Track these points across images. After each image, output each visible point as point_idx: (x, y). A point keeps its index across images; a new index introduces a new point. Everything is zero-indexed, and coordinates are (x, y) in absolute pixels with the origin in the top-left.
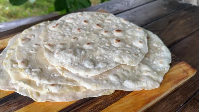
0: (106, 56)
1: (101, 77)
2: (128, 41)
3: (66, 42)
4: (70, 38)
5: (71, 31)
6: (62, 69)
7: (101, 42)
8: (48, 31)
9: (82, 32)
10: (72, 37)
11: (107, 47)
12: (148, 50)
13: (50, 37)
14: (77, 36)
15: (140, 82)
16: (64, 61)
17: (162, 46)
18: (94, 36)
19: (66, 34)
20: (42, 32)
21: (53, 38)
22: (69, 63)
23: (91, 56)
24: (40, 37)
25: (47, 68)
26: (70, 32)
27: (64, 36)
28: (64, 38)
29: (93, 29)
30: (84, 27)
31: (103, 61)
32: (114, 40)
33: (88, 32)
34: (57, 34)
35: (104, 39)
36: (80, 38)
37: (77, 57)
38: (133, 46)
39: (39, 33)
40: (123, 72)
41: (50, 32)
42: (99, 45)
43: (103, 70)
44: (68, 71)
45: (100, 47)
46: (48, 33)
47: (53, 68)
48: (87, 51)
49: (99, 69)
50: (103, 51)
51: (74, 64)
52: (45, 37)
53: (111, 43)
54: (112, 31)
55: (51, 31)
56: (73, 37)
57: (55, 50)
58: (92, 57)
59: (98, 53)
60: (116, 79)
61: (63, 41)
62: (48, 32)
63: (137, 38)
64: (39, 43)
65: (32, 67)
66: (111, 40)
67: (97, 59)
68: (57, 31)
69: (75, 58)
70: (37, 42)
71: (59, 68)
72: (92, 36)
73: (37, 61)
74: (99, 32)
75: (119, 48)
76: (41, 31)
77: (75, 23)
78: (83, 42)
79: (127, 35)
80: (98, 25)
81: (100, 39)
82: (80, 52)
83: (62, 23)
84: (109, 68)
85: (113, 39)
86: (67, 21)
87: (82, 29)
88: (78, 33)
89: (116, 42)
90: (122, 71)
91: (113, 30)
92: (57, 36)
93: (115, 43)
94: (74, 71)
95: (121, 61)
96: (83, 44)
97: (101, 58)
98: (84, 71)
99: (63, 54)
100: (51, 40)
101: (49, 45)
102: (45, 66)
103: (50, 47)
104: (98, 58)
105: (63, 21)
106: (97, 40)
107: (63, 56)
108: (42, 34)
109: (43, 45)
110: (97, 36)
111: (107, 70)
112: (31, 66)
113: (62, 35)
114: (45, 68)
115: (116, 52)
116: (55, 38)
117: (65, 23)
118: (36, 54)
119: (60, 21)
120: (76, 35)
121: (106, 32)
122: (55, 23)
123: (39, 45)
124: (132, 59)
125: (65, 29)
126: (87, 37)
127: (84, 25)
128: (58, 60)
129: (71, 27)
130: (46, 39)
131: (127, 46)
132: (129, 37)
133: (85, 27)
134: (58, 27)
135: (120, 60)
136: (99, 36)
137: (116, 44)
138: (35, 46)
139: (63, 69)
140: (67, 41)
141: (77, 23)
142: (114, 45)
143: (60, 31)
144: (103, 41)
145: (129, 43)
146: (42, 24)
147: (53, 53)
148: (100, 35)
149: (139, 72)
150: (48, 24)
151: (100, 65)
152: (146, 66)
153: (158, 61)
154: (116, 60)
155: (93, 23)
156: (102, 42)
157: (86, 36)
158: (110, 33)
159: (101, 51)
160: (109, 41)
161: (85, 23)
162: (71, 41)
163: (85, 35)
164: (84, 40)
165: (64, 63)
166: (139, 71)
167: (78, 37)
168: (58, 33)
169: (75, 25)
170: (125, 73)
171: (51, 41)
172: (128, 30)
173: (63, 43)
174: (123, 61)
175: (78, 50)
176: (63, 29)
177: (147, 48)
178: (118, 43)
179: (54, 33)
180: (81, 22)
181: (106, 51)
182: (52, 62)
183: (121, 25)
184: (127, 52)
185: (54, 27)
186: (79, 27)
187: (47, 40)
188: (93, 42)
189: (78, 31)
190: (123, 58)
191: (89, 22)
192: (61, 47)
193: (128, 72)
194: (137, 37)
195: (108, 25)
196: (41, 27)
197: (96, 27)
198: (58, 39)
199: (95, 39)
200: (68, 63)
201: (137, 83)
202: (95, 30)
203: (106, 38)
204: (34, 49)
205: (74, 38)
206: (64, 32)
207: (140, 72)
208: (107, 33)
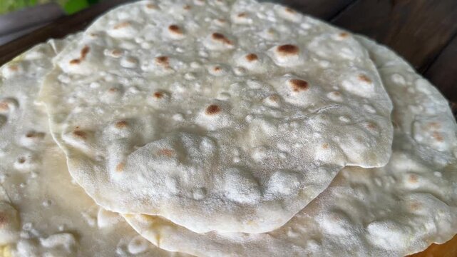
0: (282, 147)
1: (294, 231)
2: (325, 78)
3: (134, 113)
4: (144, 96)
5: (137, 69)
6: (151, 222)
7: (248, 96)
8: (60, 77)
9: (176, 67)
10: (148, 91)
11: (274, 114)
12: (390, 101)
13: (71, 101)
14: (164, 85)
15: (416, 219)
16: (153, 192)
17: (415, 79)
18: (219, 77)
19: (125, 82)
20: (42, 82)
21: (84, 105)
22: (172, 195)
23: (236, 153)
24: (37, 103)
25: (91, 223)
26: (135, 73)
27: (120, 89)
28: (125, 98)
29: (207, 51)
30: (175, 47)
31: (280, 167)
32: (288, 85)
33: (194, 66)
34: (94, 85)
35: (254, 85)
36: (178, 90)
37: (192, 170)
38: (348, 95)
39: (31, 89)
40: (355, 196)
41: (66, 81)
42: (247, 108)
43: (295, 204)
44: (174, 227)
45: (254, 115)
46: (63, 87)
47: (115, 221)
48: (217, 136)
49: (280, 202)
50: (268, 130)
51: (189, 194)
52: (56, 103)
53: (281, 94)
54: (266, 50)
55: (71, 77)
56: (153, 93)
57: (104, 149)
58: (240, 157)
59: (253, 136)
60: (345, 228)
61: (121, 110)
62: (60, 82)
63: (348, 66)
64: (39, 129)
65: (36, 229)
66: (275, 84)
67: (260, 163)
68: (92, 75)
69: (186, 174)
70: (30, 126)
71: (140, 219)
72: (214, 77)
73: (49, 202)
74: (230, 62)
75: (311, 107)
76: (34, 81)
77: (143, 38)
78: (190, 103)
79: (315, 60)
80: (218, 36)
81: (243, 84)
82: (197, 145)
83: (98, 43)
84: (314, 194)
85: (282, 80)
86: (115, 33)
87: (171, 56)
88: (165, 72)
89: (296, 90)
90: (350, 191)
91: (270, 46)
92: (95, 92)
93: (294, 94)
94: (196, 225)
95: (337, 156)
96: (193, 111)
97: (271, 155)
98: (233, 220)
99: (143, 167)
100: (78, 110)
101: (80, 134)
102: (85, 215)
103: (83, 141)
104: (258, 156)
105: (102, 35)
106: (235, 91)
107: (144, 175)
108: (40, 93)
109: (58, 136)
110: (230, 74)
111: (308, 202)
112: (34, 225)
113: (112, 90)
114: (88, 226)
115: (310, 128)
116: (92, 101)
117: (110, 43)
118: (37, 172)
119: (92, 38)
120: (158, 80)
121: (252, 57)
122: (75, 46)
123: (42, 135)
124: (370, 143)
125: (116, 63)
126: (197, 85)
127: (174, 40)
128: (129, 190)
129: (134, 54)
130: (60, 108)
131: (331, 96)
132: (324, 65)
133: (179, 50)
134: (92, 61)
135: (334, 154)
136: (234, 75)
137: (298, 98)
138: (26, 142)
139: (157, 223)
140: (138, 107)
141: (150, 36)
142: (291, 101)
143: (102, 74)
144: (256, 91)
145: (331, 86)
146: (32, 54)
147: (101, 163)
148: (238, 72)
149: (393, 181)
150: (53, 54)
151: (278, 185)
152: (404, 156)
153: (427, 134)
154: (322, 154)
155: (198, 32)
156: (252, 94)
157: (193, 81)
158: (265, 60)
159: (261, 131)
160: (272, 88)
161: (174, 36)
162: (148, 106)
163: (188, 77)
164: (192, 97)
165: (155, 200)
166: (391, 178)
167: (171, 89)
168: (97, 81)
169: (145, 45)
170: (361, 196)
171: (78, 114)
172: (310, 41)
173: (123, 115)
174: (346, 158)
175: (187, 140)
176: (107, 63)
177: (387, 95)
178: (302, 92)
179: (80, 82)
180: (161, 30)
181: (277, 126)
182: (109, 202)
183: (283, 29)
184: (343, 119)
185: (76, 61)
186: (158, 51)
187: (66, 113)
188: (224, 98)
189: (162, 65)
190: (343, 147)
191: (186, 27)
192: (123, 135)
193: (366, 189)
194: (347, 61)
195: (248, 32)
196: (33, 66)
197: (213, 44)
198: (103, 106)
199: (227, 88)
200: (166, 195)
201: (412, 228)
202: (214, 55)
203: (258, 78)
204: (27, 156)
205: (158, 95)
206: (115, 76)
207: (395, 178)
208: (255, 62)
